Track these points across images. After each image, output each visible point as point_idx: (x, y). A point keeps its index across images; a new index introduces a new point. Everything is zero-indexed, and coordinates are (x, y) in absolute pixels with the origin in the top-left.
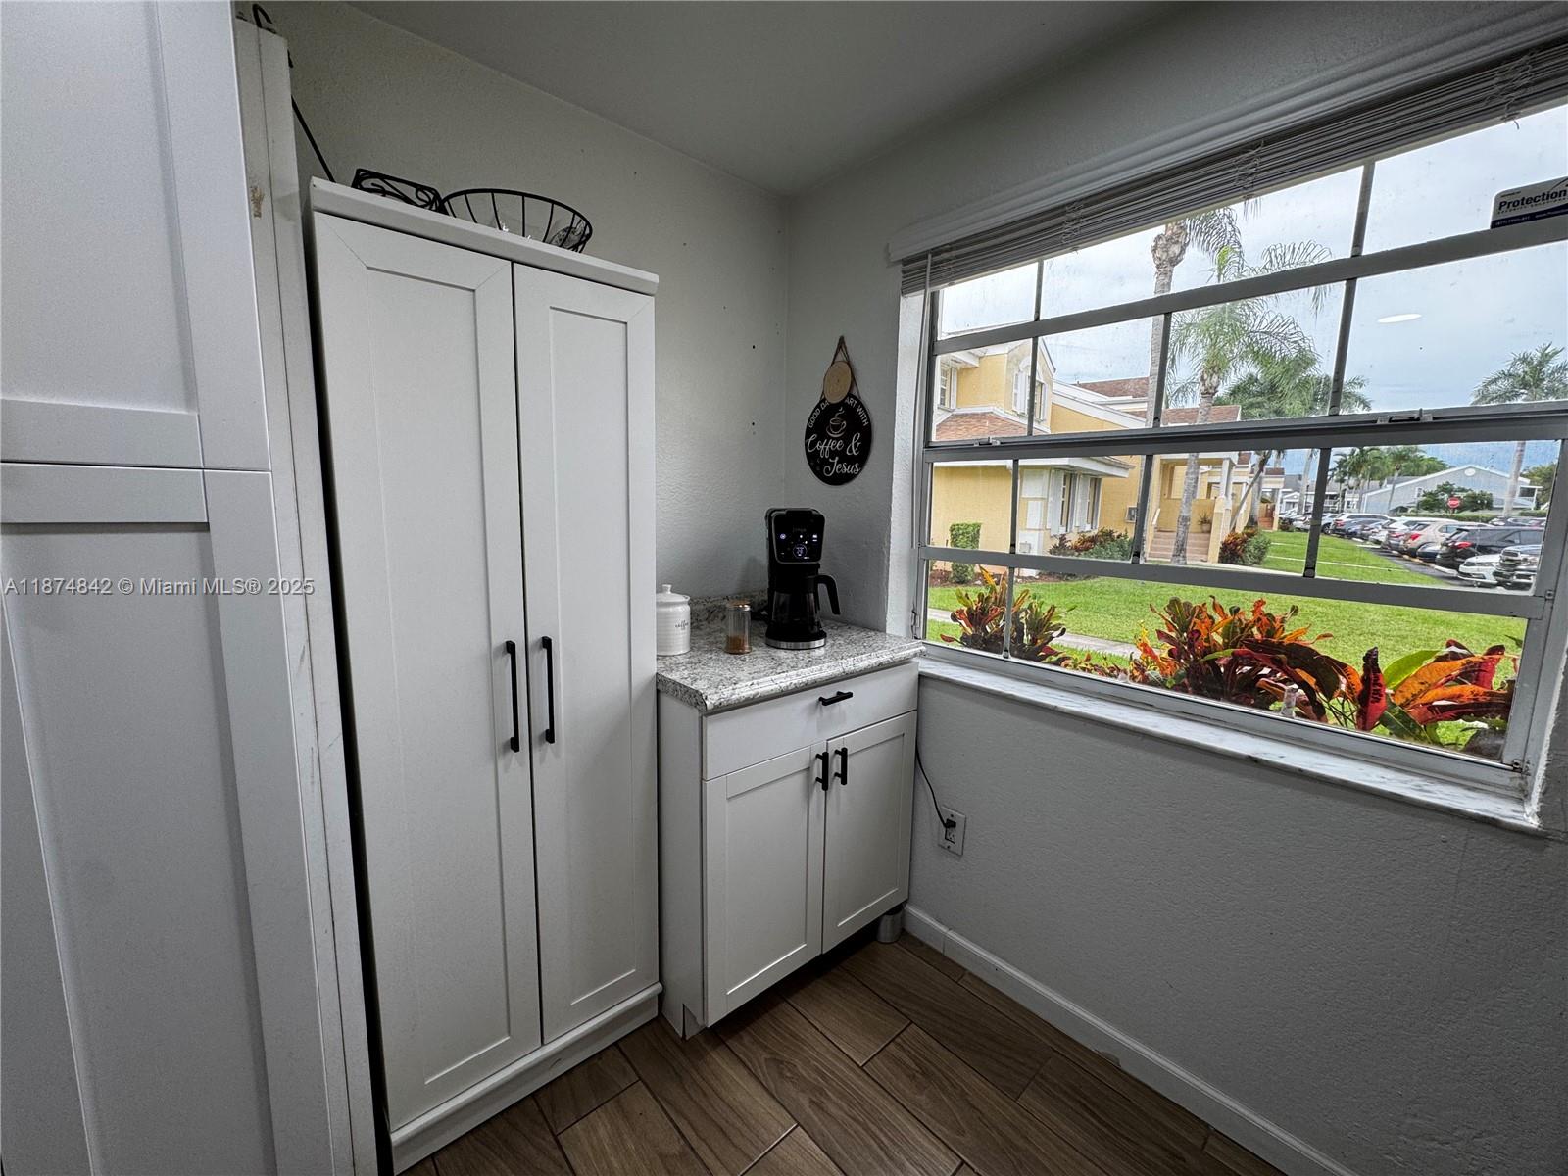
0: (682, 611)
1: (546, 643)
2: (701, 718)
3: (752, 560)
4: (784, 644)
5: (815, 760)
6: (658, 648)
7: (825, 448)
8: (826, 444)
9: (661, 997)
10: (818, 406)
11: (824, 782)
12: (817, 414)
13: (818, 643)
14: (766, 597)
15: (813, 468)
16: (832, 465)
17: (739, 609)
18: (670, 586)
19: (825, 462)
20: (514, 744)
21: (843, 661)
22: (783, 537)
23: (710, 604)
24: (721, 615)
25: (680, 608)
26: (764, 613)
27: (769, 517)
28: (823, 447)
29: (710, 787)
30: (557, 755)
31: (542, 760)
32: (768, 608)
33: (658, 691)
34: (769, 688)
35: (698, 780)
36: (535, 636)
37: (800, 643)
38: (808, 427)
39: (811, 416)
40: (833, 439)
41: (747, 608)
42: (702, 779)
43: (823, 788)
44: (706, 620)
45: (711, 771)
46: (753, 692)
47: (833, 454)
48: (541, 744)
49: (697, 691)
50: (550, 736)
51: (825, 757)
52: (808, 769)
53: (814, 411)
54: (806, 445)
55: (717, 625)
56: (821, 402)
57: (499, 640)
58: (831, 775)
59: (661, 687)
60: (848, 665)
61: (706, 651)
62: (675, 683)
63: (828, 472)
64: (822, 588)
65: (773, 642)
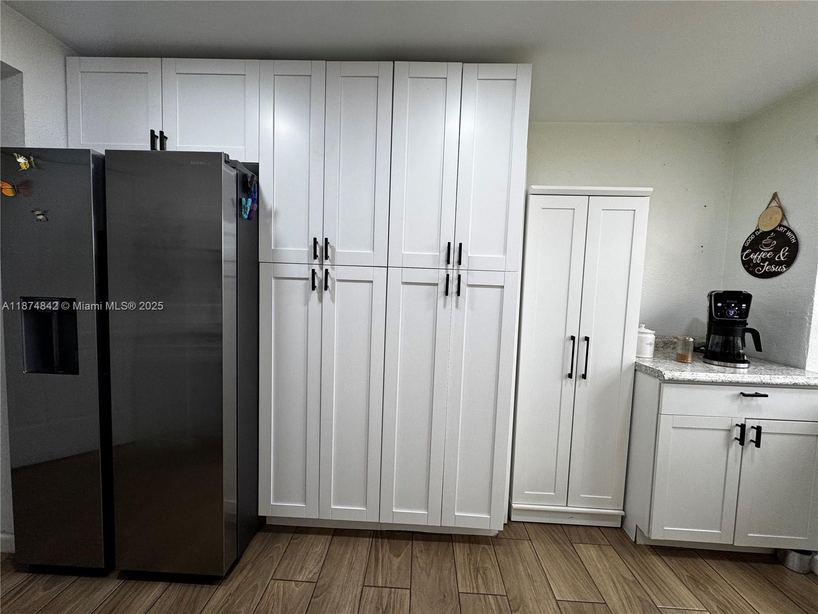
0: (650, 337)
1: (587, 339)
2: (661, 384)
3: (696, 321)
4: (716, 363)
5: (734, 427)
6: (637, 353)
7: (757, 258)
8: (759, 255)
9: (623, 518)
10: (754, 233)
11: (742, 441)
12: (752, 238)
13: (742, 365)
14: (705, 341)
15: (747, 270)
16: (763, 267)
17: (686, 340)
18: (644, 325)
19: (757, 265)
20: (570, 376)
21: (761, 376)
22: (719, 305)
23: (665, 340)
24: (672, 346)
25: (649, 336)
26: (703, 348)
27: (710, 296)
28: (755, 257)
29: (663, 418)
30: (586, 385)
31: (579, 386)
32: (706, 346)
33: (635, 370)
34: (704, 378)
35: (656, 413)
36: (583, 335)
37: (729, 364)
38: (744, 245)
39: (748, 239)
40: (764, 252)
41: (692, 340)
42: (658, 413)
43: (740, 444)
44: (663, 347)
45: (664, 410)
46: (693, 378)
47: (764, 260)
48: (580, 379)
49: (659, 370)
50: (584, 377)
51: (743, 427)
52: (729, 430)
53: (750, 236)
54: (742, 256)
55: (669, 350)
56: (756, 231)
57: (569, 335)
58: (747, 440)
59: (637, 368)
60: (766, 378)
61: (664, 359)
62: (646, 366)
63: (759, 271)
64: (749, 337)
65: (708, 361)
